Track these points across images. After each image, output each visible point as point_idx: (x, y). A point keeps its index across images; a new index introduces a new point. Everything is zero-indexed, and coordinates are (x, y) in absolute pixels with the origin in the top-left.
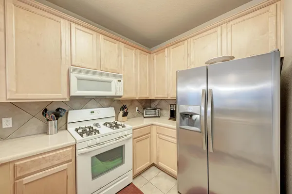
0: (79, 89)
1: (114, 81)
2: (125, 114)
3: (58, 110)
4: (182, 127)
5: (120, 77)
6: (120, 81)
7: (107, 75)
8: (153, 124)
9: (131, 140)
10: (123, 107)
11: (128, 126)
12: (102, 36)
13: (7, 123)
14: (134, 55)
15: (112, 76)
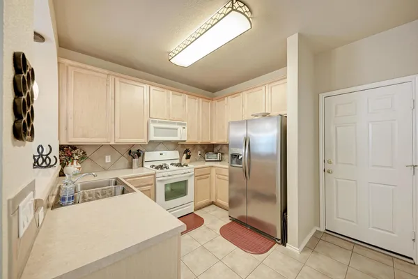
0: (155, 136)
1: (180, 128)
2: (188, 157)
3: (138, 151)
5: (185, 124)
6: (185, 128)
7: (174, 123)
8: (213, 166)
9: (193, 177)
10: (187, 150)
11: (190, 166)
12: (171, 92)
13: (108, 159)
14: (197, 104)
15: (178, 124)
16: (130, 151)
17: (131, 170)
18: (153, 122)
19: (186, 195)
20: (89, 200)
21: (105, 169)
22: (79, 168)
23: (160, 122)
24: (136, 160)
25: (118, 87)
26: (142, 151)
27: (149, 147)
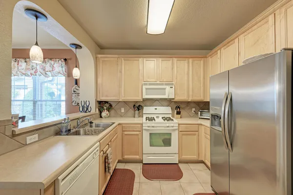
0: (146, 95)
1: (168, 88)
2: (178, 113)
3: (139, 106)
4: (213, 127)
5: (173, 84)
6: (172, 87)
7: (162, 84)
8: (202, 125)
9: (177, 132)
11: (175, 121)
12: (160, 59)
13: (123, 110)
14: (186, 64)
15: (166, 84)
16: (134, 105)
17: (134, 118)
18: (145, 84)
19: (170, 145)
20: (88, 135)
21: (121, 116)
22: (107, 114)
23: (150, 84)
24: (137, 112)
25: (123, 64)
26: (142, 106)
27: (148, 103)
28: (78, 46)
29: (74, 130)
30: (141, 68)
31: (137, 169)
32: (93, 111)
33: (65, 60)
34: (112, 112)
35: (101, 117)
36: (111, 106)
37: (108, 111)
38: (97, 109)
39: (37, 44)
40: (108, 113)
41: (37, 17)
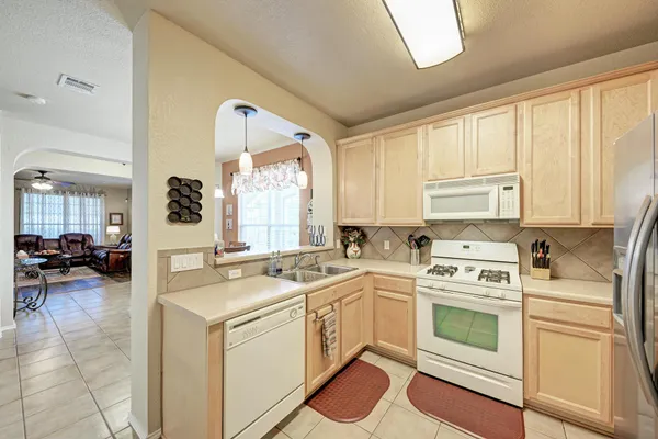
0: (432, 211)
1: (494, 190)
5: (511, 179)
6: (512, 188)
7: (478, 182)
12: (476, 115)
13: (387, 246)
15: (489, 181)
16: (411, 236)
18: (429, 187)
19: (495, 349)
21: (384, 259)
24: (415, 252)
25: (382, 147)
26: (429, 239)
27: (445, 232)
28: (306, 136)
29: (289, 272)
30: (421, 148)
31: (400, 377)
32: (329, 244)
33: (299, 159)
34: (367, 248)
35: (346, 257)
36: (364, 235)
37: (359, 245)
38: (338, 242)
39: (246, 150)
40: (357, 248)
41: (246, 114)
